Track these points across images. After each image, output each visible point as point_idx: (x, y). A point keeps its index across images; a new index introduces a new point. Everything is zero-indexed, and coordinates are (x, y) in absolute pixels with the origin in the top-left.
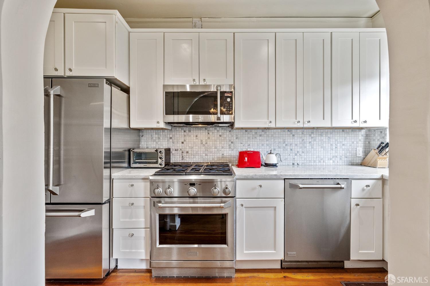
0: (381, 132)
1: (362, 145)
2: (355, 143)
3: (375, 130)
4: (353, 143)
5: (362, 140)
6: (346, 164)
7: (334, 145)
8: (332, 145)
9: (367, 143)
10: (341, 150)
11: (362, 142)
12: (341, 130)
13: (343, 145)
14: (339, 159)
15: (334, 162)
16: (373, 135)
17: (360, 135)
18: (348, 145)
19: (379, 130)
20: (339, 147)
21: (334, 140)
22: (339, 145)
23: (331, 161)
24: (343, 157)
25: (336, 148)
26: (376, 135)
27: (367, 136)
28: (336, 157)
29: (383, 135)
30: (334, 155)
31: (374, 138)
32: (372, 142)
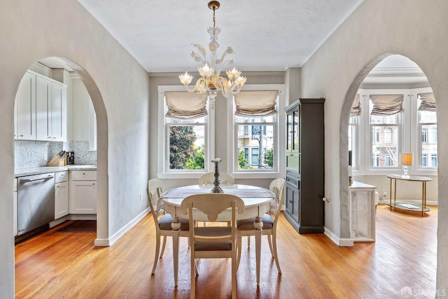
0: (59, 144)
1: (47, 152)
2: (43, 151)
3: (55, 143)
4: (42, 151)
5: (47, 149)
6: (37, 166)
7: (30, 153)
8: (28, 153)
9: (50, 151)
10: (34, 156)
11: (47, 151)
12: (34, 142)
13: (36, 153)
14: (33, 163)
15: (29, 165)
16: (53, 146)
17: (46, 146)
18: (39, 153)
19: (58, 143)
20: (33, 155)
21: (30, 149)
22: (33, 153)
23: (28, 165)
24: (36, 161)
25: (31, 155)
26: (56, 146)
27: (50, 147)
28: (31, 161)
29: (61, 146)
30: (30, 160)
31: (55, 148)
32: (53, 151)
